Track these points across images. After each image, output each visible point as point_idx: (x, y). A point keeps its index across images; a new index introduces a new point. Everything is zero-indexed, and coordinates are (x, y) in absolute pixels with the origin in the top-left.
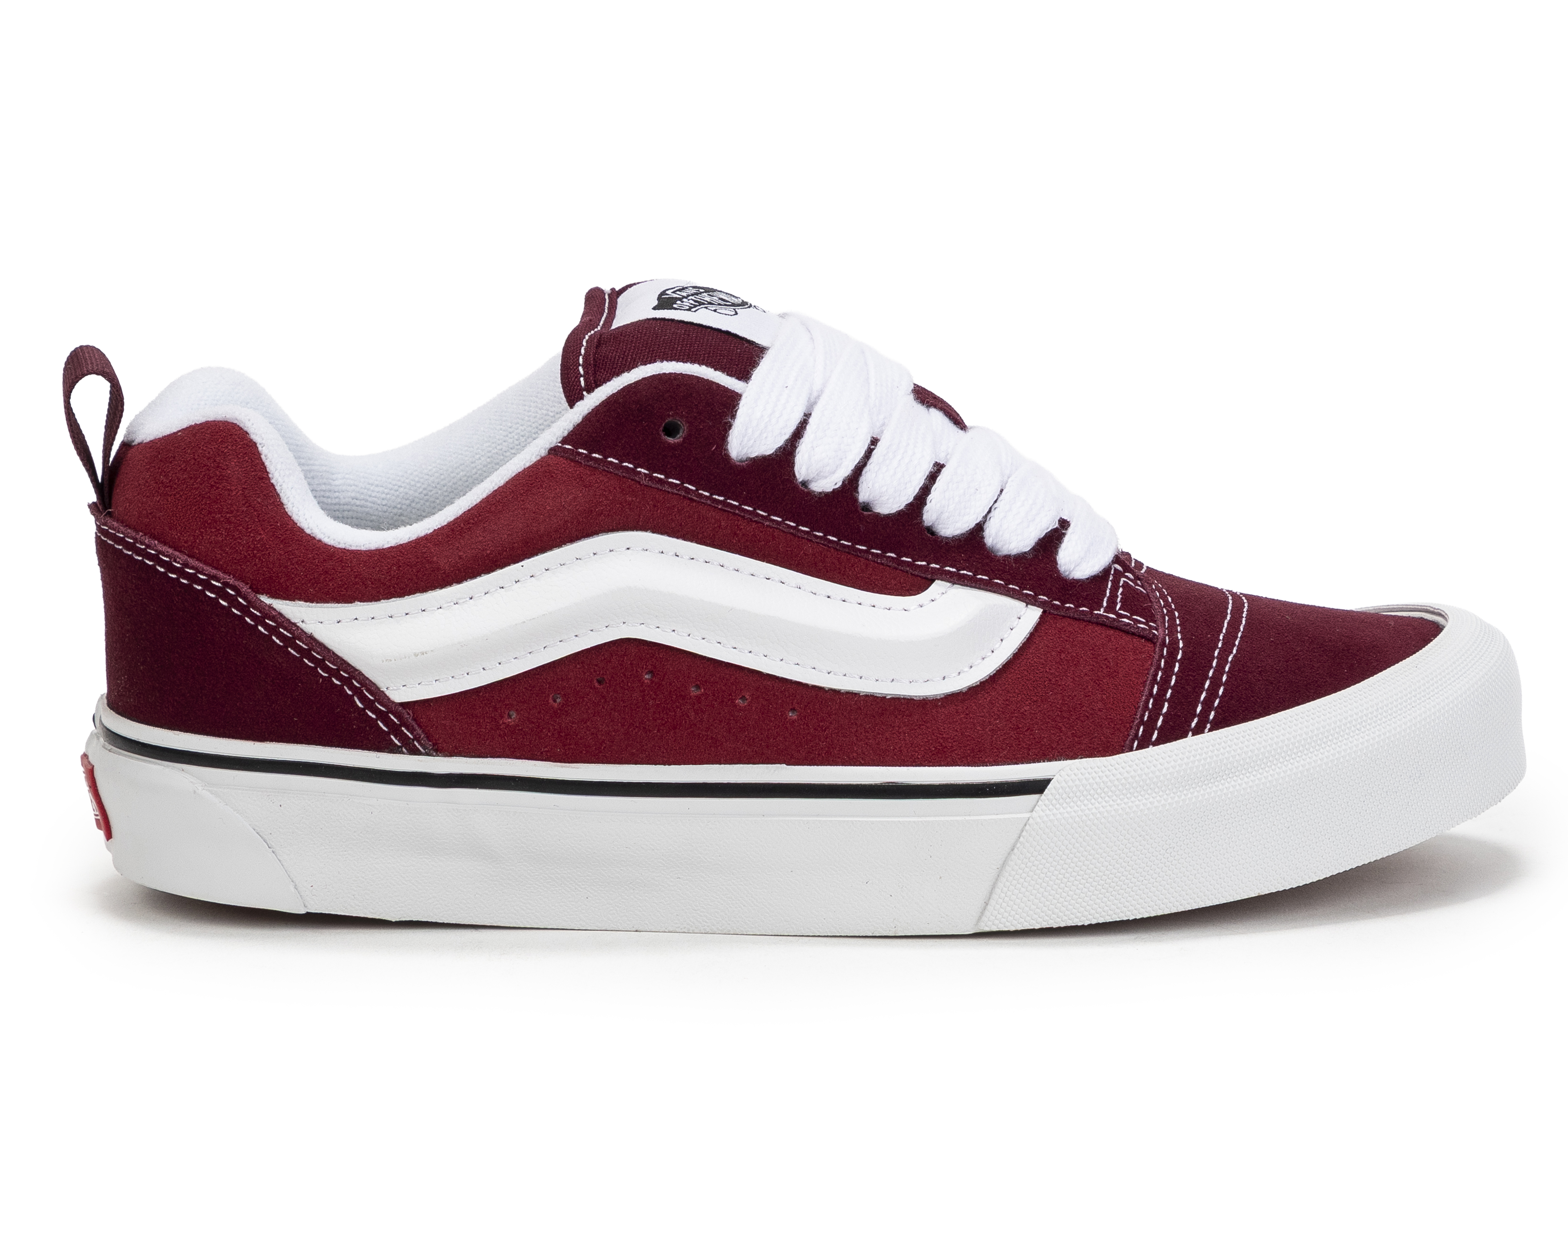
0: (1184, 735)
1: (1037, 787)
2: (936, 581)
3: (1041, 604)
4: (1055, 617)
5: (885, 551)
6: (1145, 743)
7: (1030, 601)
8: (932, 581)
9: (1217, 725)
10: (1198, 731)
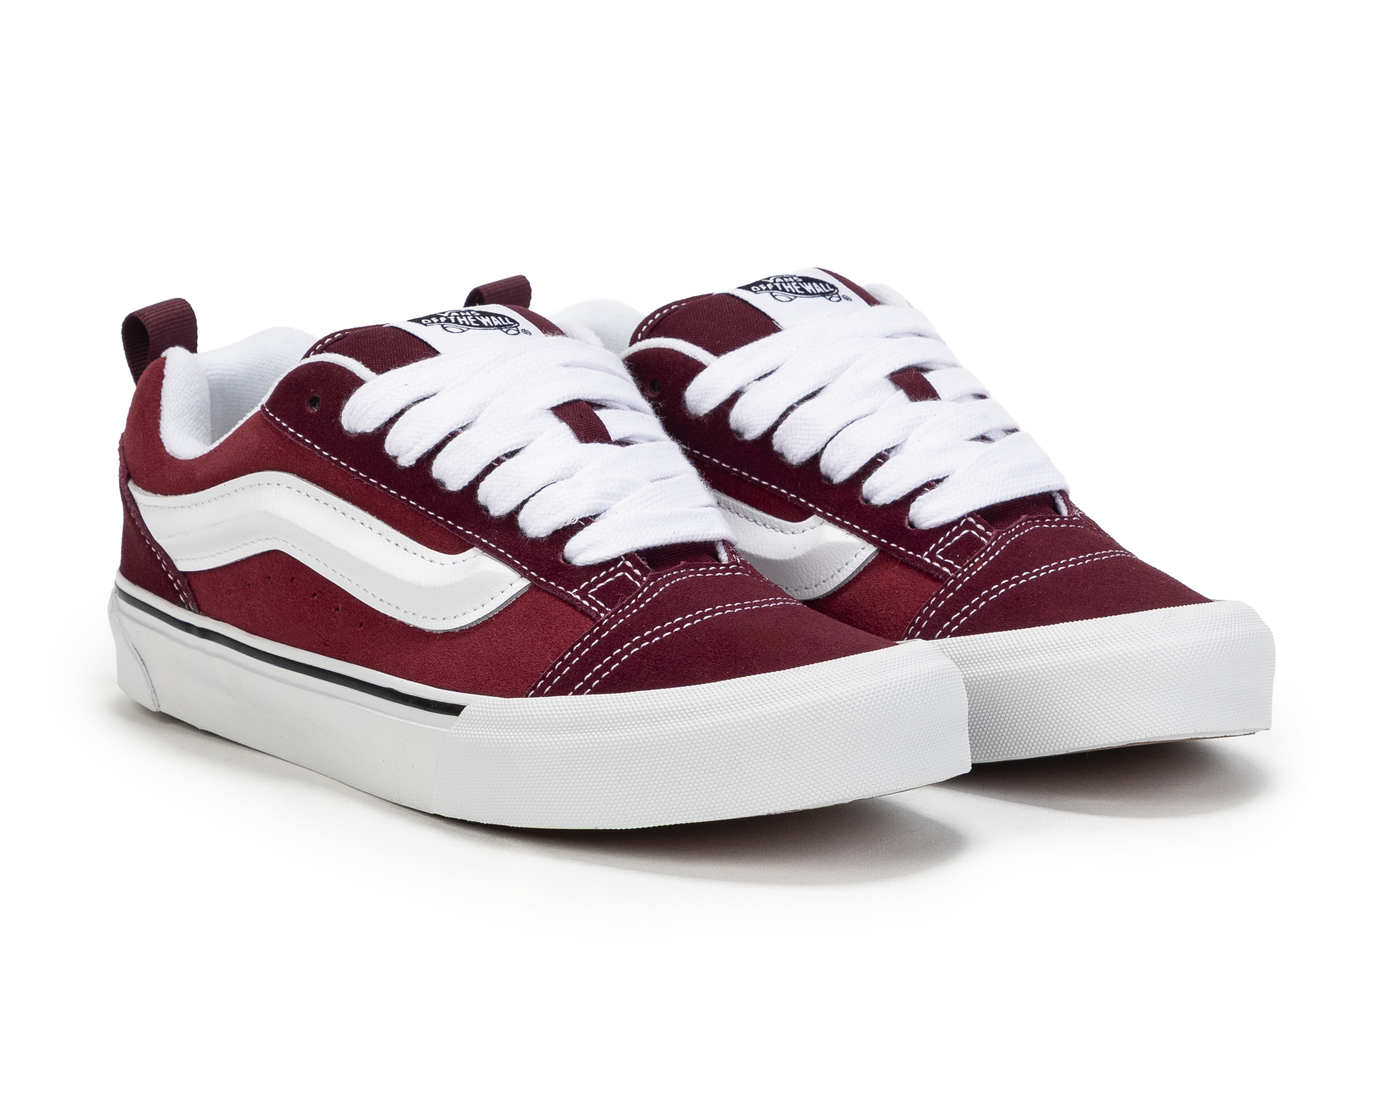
0: (566, 693)
1: (455, 710)
2: (475, 548)
3: (530, 577)
4: (539, 589)
5: (446, 519)
6: (539, 693)
7: (524, 574)
8: (472, 546)
9: (596, 691)
10: (580, 692)
